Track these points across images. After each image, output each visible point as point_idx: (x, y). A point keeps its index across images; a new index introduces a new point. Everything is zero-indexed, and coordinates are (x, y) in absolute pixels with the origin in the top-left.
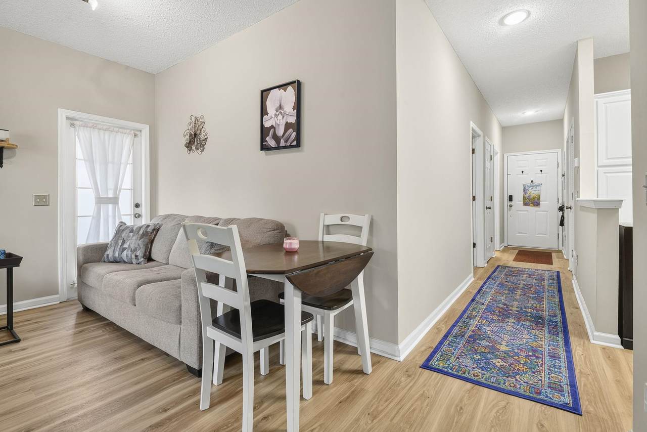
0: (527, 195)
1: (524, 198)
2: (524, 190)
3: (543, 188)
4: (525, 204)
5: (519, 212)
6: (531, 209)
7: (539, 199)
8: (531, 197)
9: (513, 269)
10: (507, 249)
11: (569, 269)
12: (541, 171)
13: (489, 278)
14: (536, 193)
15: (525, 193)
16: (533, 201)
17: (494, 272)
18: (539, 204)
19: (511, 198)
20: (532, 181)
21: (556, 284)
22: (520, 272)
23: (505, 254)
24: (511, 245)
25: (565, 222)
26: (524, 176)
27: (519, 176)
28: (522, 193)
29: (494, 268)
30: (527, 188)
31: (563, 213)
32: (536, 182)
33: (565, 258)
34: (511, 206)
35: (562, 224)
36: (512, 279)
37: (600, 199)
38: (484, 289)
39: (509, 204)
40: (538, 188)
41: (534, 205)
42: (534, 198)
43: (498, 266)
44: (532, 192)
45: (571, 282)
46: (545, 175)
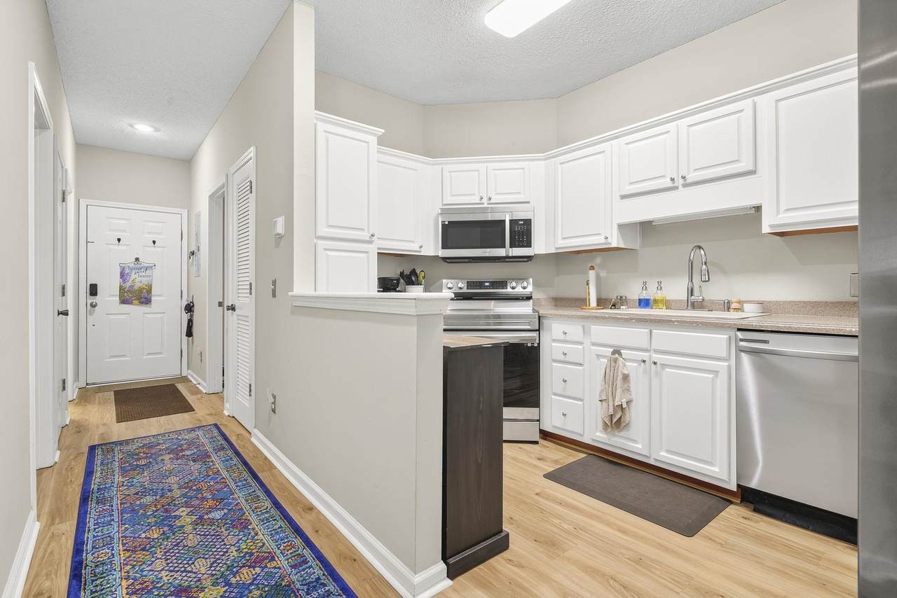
0: (128, 285)
1: (121, 288)
2: (122, 275)
3: (156, 273)
4: (124, 301)
5: (112, 317)
6: (136, 310)
7: (149, 291)
8: (136, 288)
9: (132, 447)
10: (87, 394)
11: (226, 413)
12: (154, 242)
13: (85, 499)
14: (145, 281)
15: (124, 281)
16: (137, 296)
17: (89, 473)
18: (150, 302)
19: (93, 290)
20: (137, 259)
21: (235, 460)
22: (150, 447)
23: (89, 407)
24: (94, 384)
25: (195, 330)
26: (121, 247)
27: (112, 247)
28: (117, 281)
29: (85, 458)
30: (127, 271)
31: (192, 316)
32: (145, 260)
33: (205, 391)
34: (93, 306)
35: (189, 333)
36: (144, 478)
37: (319, 293)
38: (89, 558)
39: (89, 302)
40: (148, 272)
41: (142, 303)
42: (140, 290)
43: (92, 449)
44: (137, 280)
45: (252, 443)
46: (160, 250)
